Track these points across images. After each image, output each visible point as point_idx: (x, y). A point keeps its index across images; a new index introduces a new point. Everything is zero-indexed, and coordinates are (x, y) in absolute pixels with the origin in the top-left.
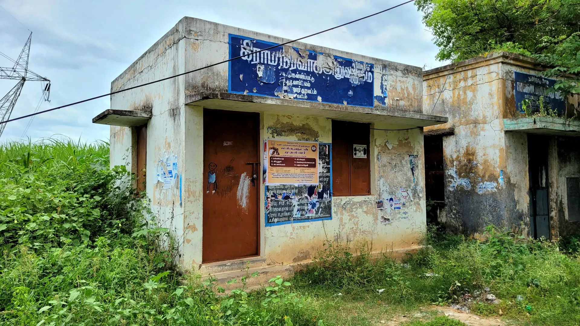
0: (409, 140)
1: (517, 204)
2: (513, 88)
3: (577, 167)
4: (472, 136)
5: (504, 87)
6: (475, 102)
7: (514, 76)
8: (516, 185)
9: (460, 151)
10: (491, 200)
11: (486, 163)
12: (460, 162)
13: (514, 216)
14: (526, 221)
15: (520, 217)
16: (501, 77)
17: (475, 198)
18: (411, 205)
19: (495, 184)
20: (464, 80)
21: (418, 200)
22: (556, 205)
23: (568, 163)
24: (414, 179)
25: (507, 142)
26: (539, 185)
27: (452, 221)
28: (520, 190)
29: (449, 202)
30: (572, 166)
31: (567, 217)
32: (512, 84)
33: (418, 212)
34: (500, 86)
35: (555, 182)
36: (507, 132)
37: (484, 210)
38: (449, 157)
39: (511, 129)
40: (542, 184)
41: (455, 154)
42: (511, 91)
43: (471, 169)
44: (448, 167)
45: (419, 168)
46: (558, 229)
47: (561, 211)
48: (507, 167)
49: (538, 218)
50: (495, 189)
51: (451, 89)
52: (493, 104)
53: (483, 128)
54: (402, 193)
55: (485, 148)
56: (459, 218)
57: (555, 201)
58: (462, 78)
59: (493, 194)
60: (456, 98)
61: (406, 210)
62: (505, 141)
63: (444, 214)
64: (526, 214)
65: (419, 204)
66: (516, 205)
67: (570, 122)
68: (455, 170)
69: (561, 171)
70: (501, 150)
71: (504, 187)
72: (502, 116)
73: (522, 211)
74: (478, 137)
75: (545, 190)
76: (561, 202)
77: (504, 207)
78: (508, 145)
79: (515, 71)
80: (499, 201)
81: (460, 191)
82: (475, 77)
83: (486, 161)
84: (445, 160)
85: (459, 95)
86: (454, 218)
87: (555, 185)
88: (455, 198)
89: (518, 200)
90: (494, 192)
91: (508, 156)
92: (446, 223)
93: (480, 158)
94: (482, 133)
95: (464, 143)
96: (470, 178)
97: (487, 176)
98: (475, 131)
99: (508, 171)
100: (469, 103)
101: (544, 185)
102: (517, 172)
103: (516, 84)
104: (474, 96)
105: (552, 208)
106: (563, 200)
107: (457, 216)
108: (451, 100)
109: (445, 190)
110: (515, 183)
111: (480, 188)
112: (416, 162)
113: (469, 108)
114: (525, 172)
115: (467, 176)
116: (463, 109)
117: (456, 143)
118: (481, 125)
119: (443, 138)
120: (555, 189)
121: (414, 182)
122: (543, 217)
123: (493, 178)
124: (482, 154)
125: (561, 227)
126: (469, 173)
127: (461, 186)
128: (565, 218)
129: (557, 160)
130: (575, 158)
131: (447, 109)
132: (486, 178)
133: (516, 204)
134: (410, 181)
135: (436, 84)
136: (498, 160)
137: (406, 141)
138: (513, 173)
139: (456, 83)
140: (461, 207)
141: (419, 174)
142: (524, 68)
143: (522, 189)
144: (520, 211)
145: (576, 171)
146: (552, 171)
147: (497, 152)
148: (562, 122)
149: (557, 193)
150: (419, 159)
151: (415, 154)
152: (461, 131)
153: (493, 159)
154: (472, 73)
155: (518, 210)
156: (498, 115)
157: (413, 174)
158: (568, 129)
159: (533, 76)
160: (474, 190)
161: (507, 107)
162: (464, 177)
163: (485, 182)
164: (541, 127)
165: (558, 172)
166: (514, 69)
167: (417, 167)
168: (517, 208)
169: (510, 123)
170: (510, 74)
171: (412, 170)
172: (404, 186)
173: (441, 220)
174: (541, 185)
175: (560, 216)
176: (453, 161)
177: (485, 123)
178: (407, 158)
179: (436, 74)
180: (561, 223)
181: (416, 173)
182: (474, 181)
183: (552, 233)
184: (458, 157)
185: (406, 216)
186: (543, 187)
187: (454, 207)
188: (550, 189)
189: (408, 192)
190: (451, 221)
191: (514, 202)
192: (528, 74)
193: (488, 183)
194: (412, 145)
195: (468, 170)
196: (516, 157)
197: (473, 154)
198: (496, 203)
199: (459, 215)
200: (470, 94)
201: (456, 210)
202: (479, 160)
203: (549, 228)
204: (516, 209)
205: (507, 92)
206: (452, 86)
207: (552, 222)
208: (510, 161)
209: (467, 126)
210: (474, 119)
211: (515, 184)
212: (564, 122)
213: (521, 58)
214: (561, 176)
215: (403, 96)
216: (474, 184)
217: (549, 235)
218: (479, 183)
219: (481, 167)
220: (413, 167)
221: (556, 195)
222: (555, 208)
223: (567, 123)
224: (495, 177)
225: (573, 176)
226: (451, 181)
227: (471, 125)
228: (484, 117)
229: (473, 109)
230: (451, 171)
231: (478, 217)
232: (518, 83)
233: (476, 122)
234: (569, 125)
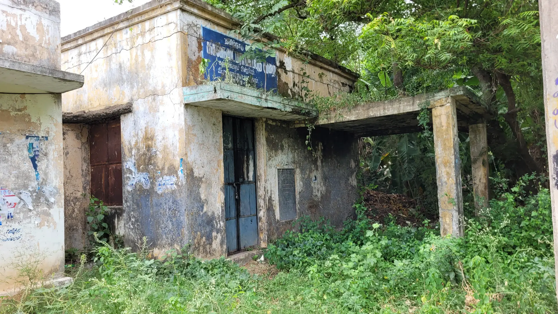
0: (27, 112)
1: (205, 205)
2: (200, 48)
3: (291, 156)
4: (150, 113)
5: (185, 44)
6: (154, 65)
7: (201, 32)
8: (203, 179)
9: (139, 134)
10: (171, 201)
11: (166, 150)
12: (138, 150)
13: (199, 221)
14: (218, 227)
15: (210, 221)
16: (179, 30)
17: (155, 199)
18: (30, 217)
19: (174, 179)
20: (142, 35)
21: (46, 208)
22: (264, 202)
23: (280, 151)
24: (37, 175)
25: (188, 120)
26: (244, 179)
27: (131, 233)
28: (209, 185)
29: (128, 206)
30: (285, 154)
31: (278, 216)
32: (198, 42)
33: (45, 228)
34: (179, 42)
35: (263, 175)
36: (187, 106)
37: (164, 215)
38: (127, 144)
39: (191, 102)
40: (248, 177)
41: (134, 139)
42: (197, 51)
43: (150, 159)
44: (126, 157)
45: (51, 156)
46: (266, 233)
47: (270, 209)
48: (189, 154)
49: (242, 220)
50: (175, 186)
51: (128, 48)
52: (172, 67)
53: (162, 101)
54: (5, 198)
55: (164, 129)
56: (138, 229)
57: (263, 197)
58: (139, 32)
59: (173, 192)
60: (134, 61)
61: (15, 226)
62: (185, 119)
63: (122, 223)
64: (219, 218)
65: (49, 215)
66: (202, 207)
67: (267, 96)
68: (134, 161)
69: (271, 161)
70: (180, 131)
71: (184, 183)
72: (181, 84)
73: (213, 213)
74: (158, 114)
75: (253, 185)
76: (270, 199)
77: (184, 211)
78: (190, 123)
79: (204, 26)
80: (179, 202)
81: (138, 190)
82: (153, 30)
83: (165, 147)
84: (123, 147)
85: (137, 55)
86: (133, 229)
87: (263, 177)
88: (133, 201)
89: (206, 200)
90: (173, 189)
91: (189, 140)
92: (124, 236)
93: (158, 145)
94: (161, 108)
95: (142, 124)
96: (149, 172)
97: (166, 168)
98: (154, 106)
99: (189, 159)
100: (147, 67)
101: (251, 179)
102: (205, 161)
103: (205, 44)
104: (153, 57)
105: (260, 206)
106: (273, 196)
107: (136, 225)
108: (128, 64)
109: (123, 191)
110: (201, 176)
111: (160, 185)
112: (43, 147)
113: (147, 74)
114: (219, 161)
115: (146, 170)
116: (141, 75)
117: (135, 124)
118: (160, 97)
119: (121, 118)
120: (263, 183)
121: (37, 179)
122: (250, 219)
123: (173, 171)
124: (162, 137)
125: (270, 230)
126: (148, 165)
127: (140, 184)
128: (275, 218)
129: (265, 147)
130: (289, 146)
131: (124, 77)
132: (166, 171)
133: (203, 205)
134: (28, 178)
135: (113, 42)
136: (178, 145)
137: (19, 113)
138: (198, 162)
139: (132, 39)
140: (140, 213)
141: (51, 167)
142: (218, 25)
143: (214, 184)
144: (210, 214)
145: (290, 161)
146: (260, 161)
147: (177, 133)
148: (256, 95)
149: (265, 188)
150: (51, 144)
151: (41, 134)
152: (139, 107)
153: (173, 144)
154: (150, 25)
155: (206, 212)
156: (177, 82)
157: (35, 166)
158: (265, 105)
159: (233, 39)
160: (153, 188)
161: (191, 73)
162: (143, 171)
163: (165, 177)
164: (222, 98)
165: (267, 162)
166: (202, 23)
167: (46, 155)
168: (205, 209)
169: (189, 93)
170: (195, 28)
171: (33, 160)
172: (12, 186)
173: (119, 233)
174: (246, 179)
175: (268, 216)
176: (132, 149)
177: (164, 94)
178: (21, 141)
179: (111, 28)
180: (270, 224)
181: (42, 165)
182: (154, 175)
183: (260, 238)
184: (137, 143)
185: (17, 235)
186: (250, 181)
187: (132, 213)
188: (259, 183)
189: (22, 196)
190: (129, 233)
191: (200, 202)
192: (224, 34)
193: (168, 178)
194: (33, 120)
195: (147, 161)
196: (203, 141)
197: (152, 138)
198: (176, 204)
199: (138, 225)
200: (148, 54)
201: (134, 217)
202: (159, 147)
203: (258, 232)
204: (202, 211)
205: (189, 52)
206: (129, 43)
207: (260, 224)
208: (194, 147)
209: (146, 99)
210: (153, 89)
211: (201, 178)
212: (260, 96)
213: (210, 8)
214: (270, 167)
215: (12, 38)
216: (153, 179)
217: (258, 240)
218: (158, 178)
219: (160, 156)
220: (36, 155)
221: (264, 190)
222: (264, 206)
223: (264, 97)
224: (174, 168)
225: (286, 167)
226: (129, 177)
227: (150, 98)
228: (163, 86)
229: (152, 75)
230: (129, 164)
231: (157, 226)
232: (208, 43)
233: (154, 94)
234: (266, 100)
